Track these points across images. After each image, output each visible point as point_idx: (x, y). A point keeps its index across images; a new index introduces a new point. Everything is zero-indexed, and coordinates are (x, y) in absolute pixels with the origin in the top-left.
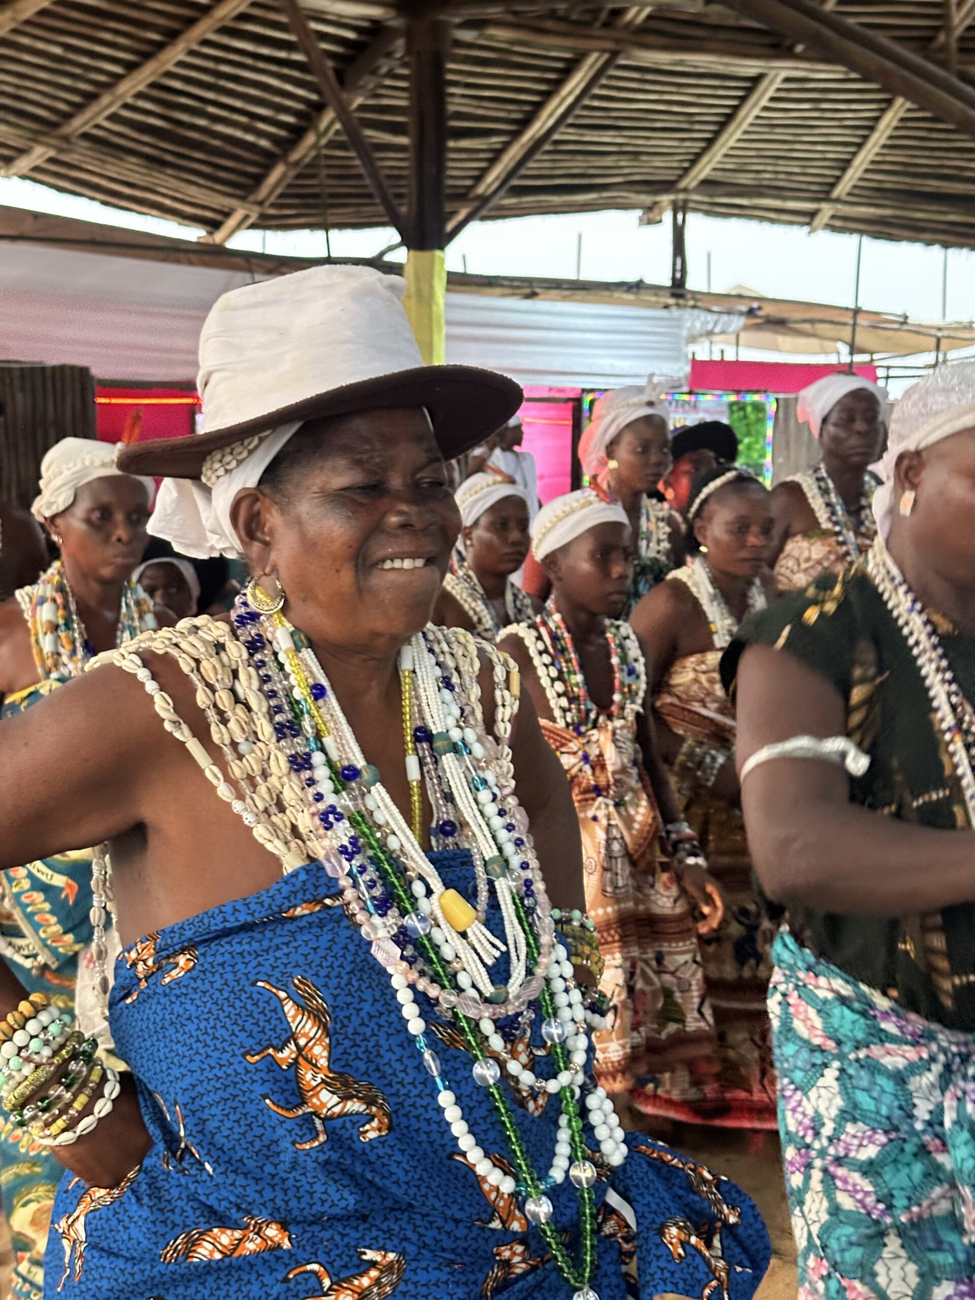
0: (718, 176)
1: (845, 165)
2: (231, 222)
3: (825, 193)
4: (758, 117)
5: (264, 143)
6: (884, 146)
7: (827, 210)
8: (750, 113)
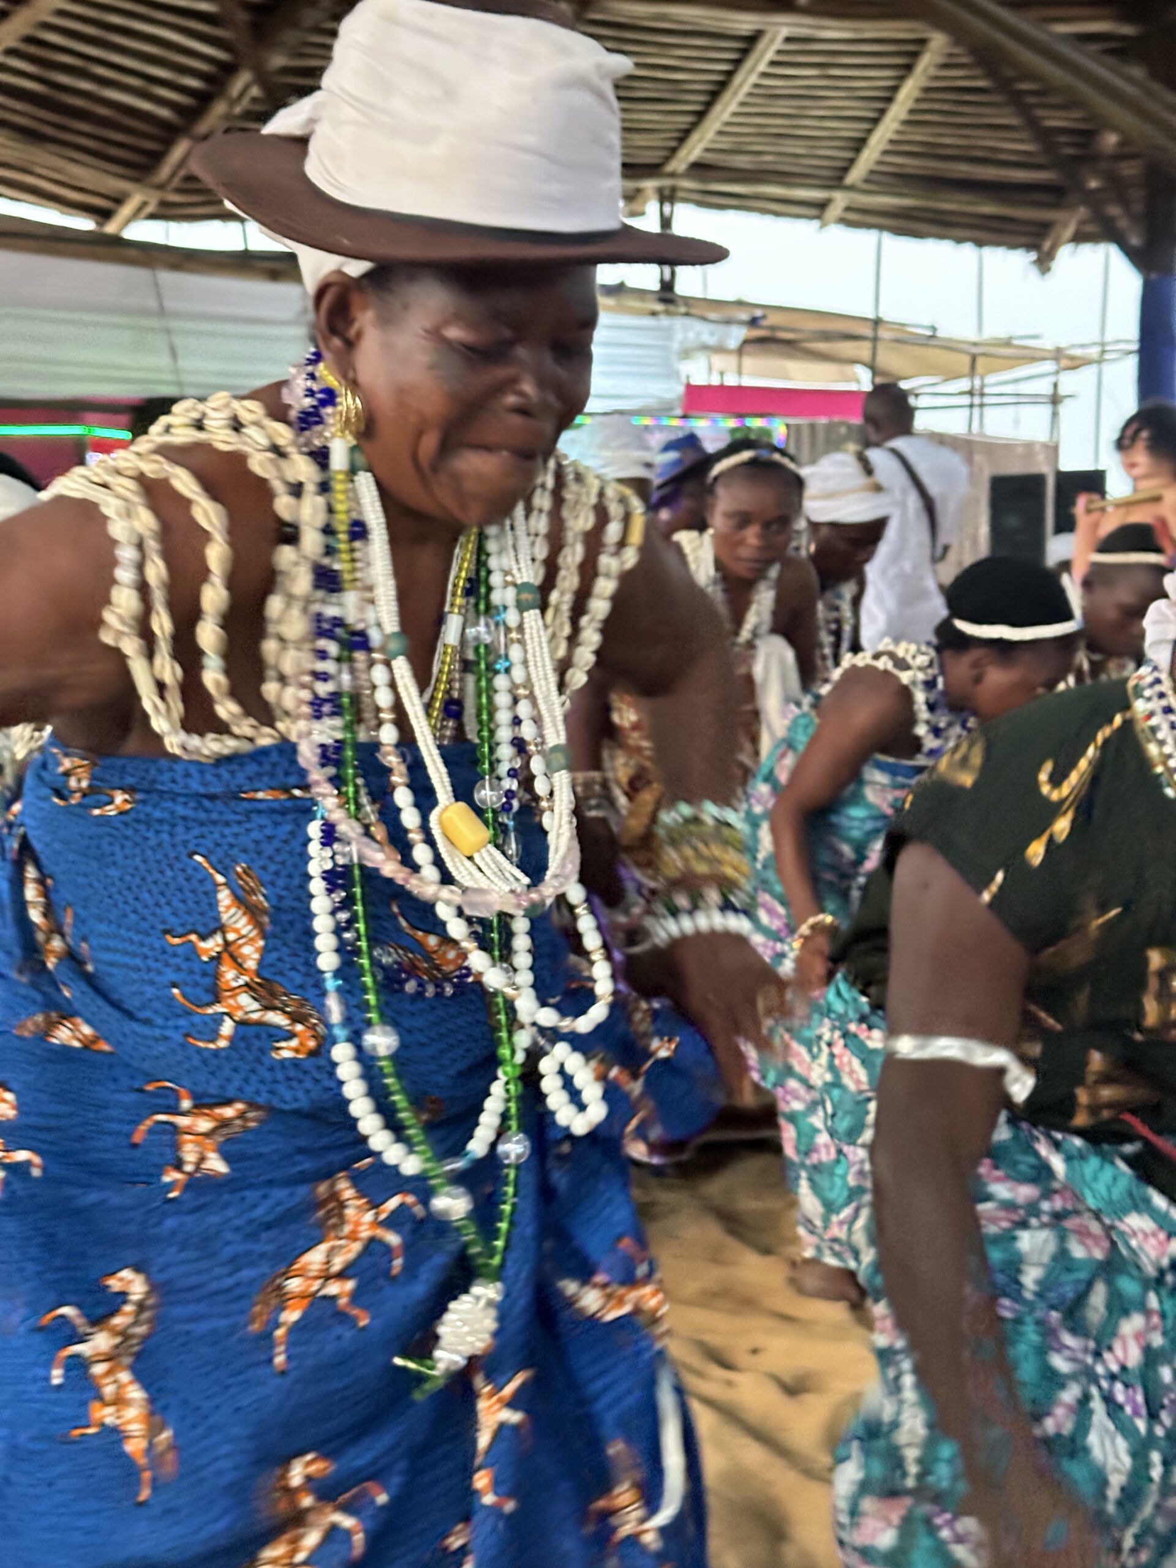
0: (711, 158)
1: (859, 144)
2: (126, 210)
3: (836, 178)
4: (756, 86)
5: (164, 113)
6: (906, 123)
7: (840, 199)
8: (746, 80)
